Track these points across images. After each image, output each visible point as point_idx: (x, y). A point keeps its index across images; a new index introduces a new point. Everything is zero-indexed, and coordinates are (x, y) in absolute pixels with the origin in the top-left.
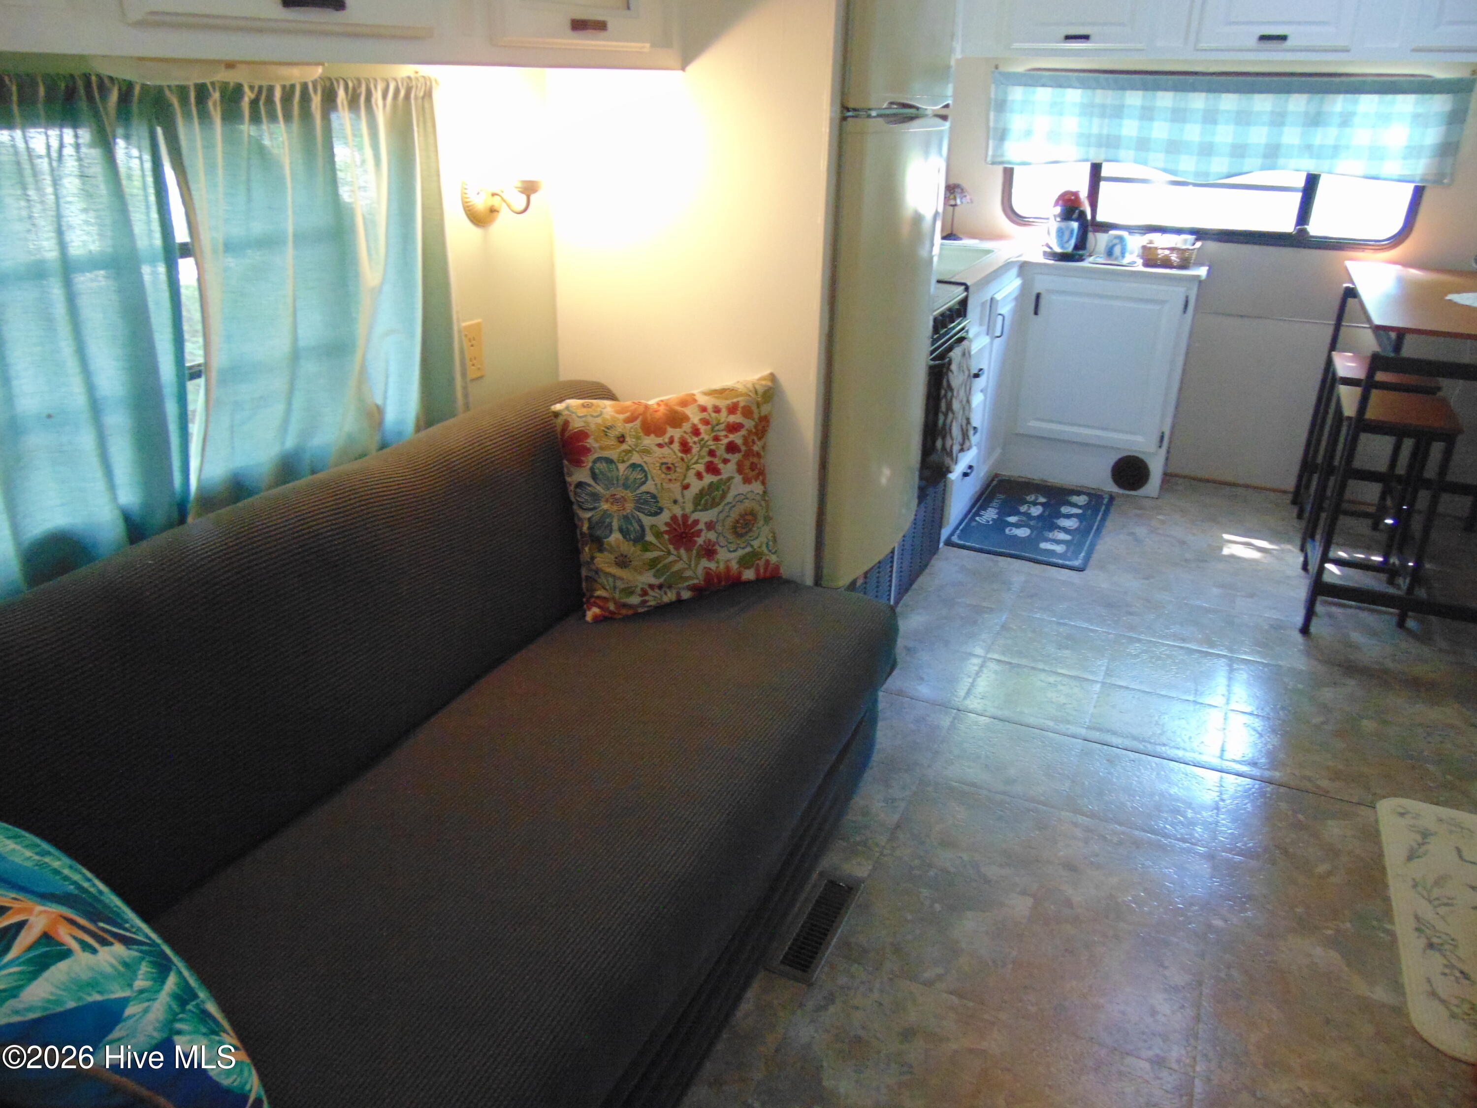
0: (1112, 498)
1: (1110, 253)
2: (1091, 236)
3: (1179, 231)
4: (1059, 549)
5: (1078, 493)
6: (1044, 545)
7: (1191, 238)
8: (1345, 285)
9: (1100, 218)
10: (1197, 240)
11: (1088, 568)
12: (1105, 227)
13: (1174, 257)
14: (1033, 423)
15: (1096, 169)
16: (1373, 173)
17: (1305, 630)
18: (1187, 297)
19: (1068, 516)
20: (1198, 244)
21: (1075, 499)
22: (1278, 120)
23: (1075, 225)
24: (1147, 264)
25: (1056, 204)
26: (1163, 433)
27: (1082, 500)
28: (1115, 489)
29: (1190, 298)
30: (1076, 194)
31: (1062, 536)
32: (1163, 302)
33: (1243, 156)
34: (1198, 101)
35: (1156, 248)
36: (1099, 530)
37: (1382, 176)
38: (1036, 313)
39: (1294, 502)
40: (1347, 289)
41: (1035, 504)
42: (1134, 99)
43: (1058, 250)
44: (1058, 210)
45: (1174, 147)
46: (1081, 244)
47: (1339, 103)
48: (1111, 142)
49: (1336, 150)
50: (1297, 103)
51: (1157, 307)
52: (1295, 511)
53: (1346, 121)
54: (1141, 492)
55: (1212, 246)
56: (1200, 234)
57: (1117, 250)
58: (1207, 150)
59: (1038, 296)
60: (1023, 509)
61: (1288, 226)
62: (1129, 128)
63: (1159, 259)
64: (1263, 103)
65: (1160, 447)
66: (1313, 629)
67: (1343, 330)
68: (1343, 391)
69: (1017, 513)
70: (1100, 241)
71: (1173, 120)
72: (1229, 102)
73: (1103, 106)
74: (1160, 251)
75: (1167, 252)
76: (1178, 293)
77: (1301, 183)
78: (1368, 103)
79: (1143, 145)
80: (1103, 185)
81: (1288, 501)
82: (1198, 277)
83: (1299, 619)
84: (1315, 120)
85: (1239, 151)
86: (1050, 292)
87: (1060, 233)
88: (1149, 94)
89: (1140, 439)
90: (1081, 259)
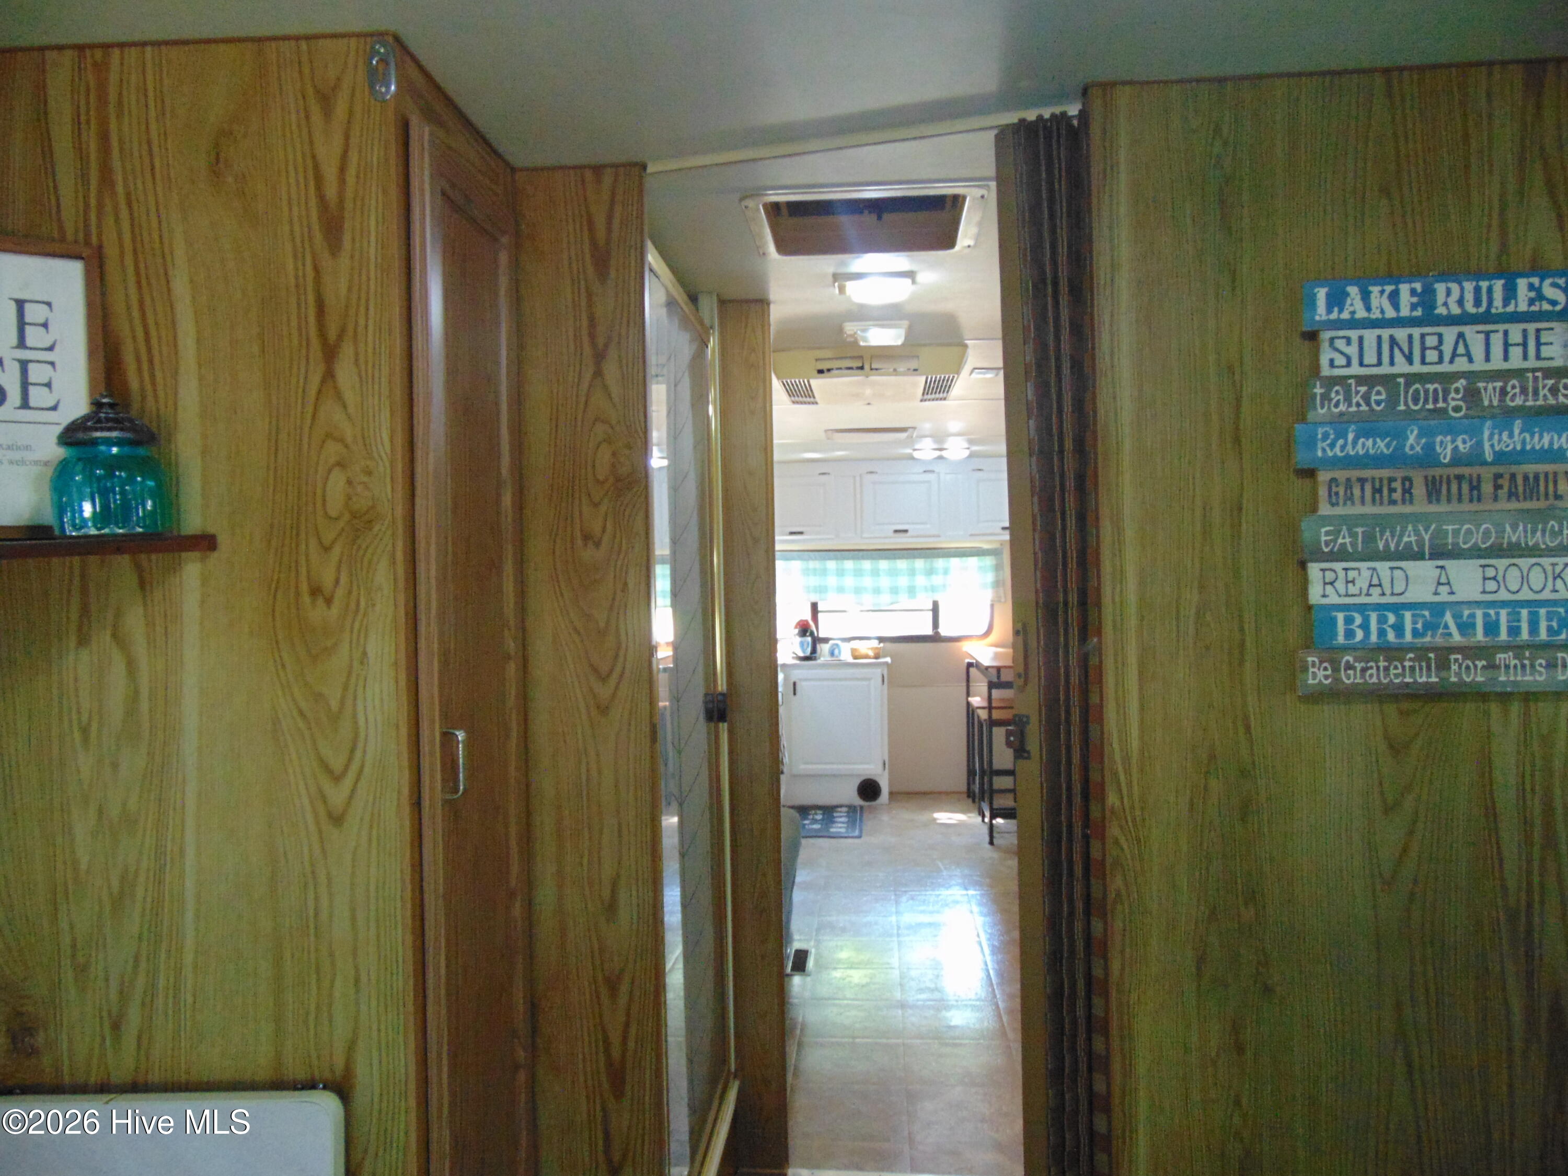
0: (861, 807)
1: (832, 654)
2: (818, 646)
3: (869, 639)
4: (843, 830)
5: (841, 806)
6: (832, 830)
7: (877, 642)
8: (967, 661)
9: (821, 635)
10: (880, 642)
11: (864, 834)
12: (826, 640)
13: (870, 653)
14: (802, 767)
15: (814, 606)
17: (991, 843)
18: (882, 675)
19: (841, 817)
20: (882, 645)
21: (839, 809)
22: (912, 572)
23: (809, 639)
24: (855, 658)
25: (796, 627)
26: (884, 761)
27: (844, 809)
28: (862, 803)
29: (884, 675)
30: (807, 621)
31: (840, 825)
32: (869, 679)
33: (896, 593)
34: (867, 565)
35: (859, 649)
36: (861, 820)
38: (795, 694)
39: (969, 796)
40: (970, 661)
41: (816, 814)
42: (831, 565)
43: (801, 654)
44: (797, 631)
45: (858, 591)
46: (814, 650)
47: (940, 563)
48: (822, 590)
49: (944, 587)
50: (919, 564)
51: (865, 683)
52: (970, 800)
53: (946, 572)
54: (879, 802)
55: (889, 645)
56: (881, 639)
57: (836, 652)
58: (877, 591)
59: (795, 684)
60: (811, 817)
61: (929, 631)
62: (832, 581)
63: (862, 655)
64: (902, 564)
65: (884, 771)
66: (995, 841)
67: (971, 688)
68: (980, 712)
69: (807, 819)
70: (824, 648)
71: (855, 575)
72: (884, 564)
73: (815, 570)
74: (861, 650)
75: (865, 650)
76: (878, 672)
77: (931, 607)
78: (955, 562)
79: (841, 590)
80: (820, 615)
82: (886, 663)
83: (987, 839)
84: (930, 572)
85: (894, 591)
86: (800, 680)
87: (802, 644)
88: (839, 562)
89: (872, 766)
90: (815, 659)
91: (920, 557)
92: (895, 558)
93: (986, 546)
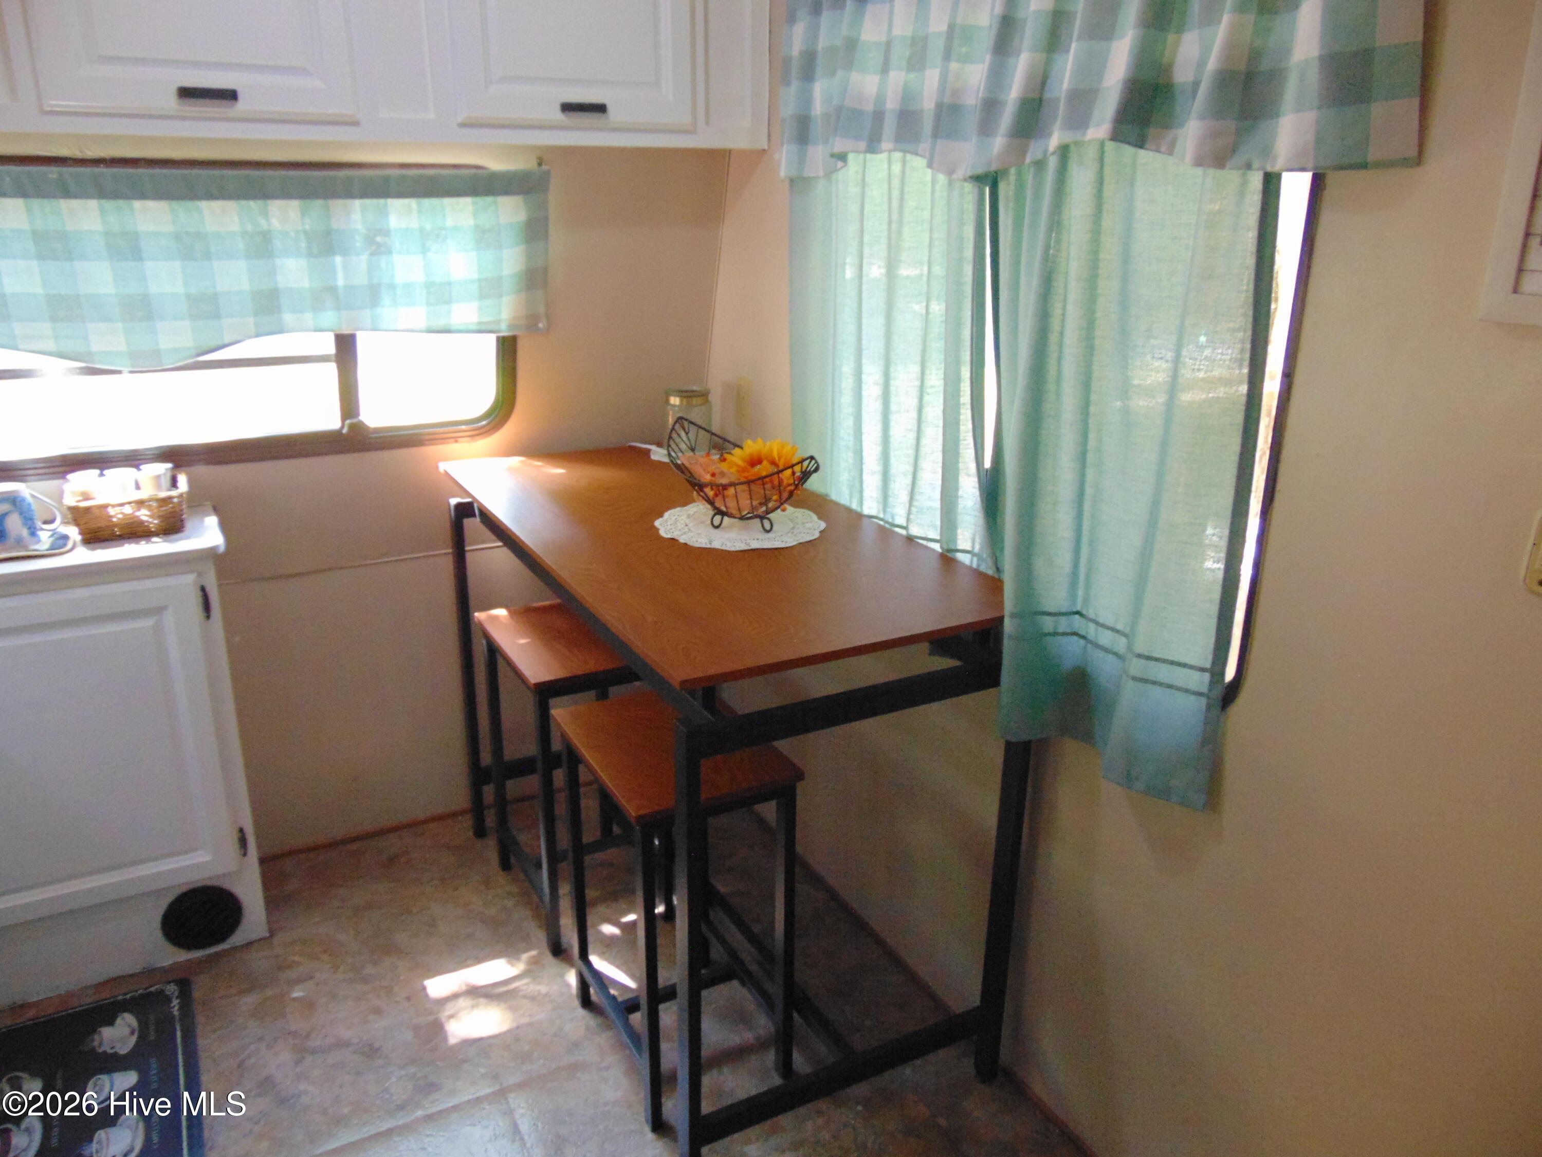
0: (185, 973)
3: (133, 459)
7: (163, 468)
8: (453, 501)
10: (177, 470)
13: (144, 514)
16: (441, 323)
18: (203, 589)
20: (184, 479)
22: (260, 247)
26: (241, 830)
28: (182, 956)
29: (208, 589)
32: (159, 611)
33: (216, 316)
35: (105, 506)
37: (454, 328)
40: (459, 506)
49: (374, 294)
51: (148, 622)
53: (376, 244)
54: (237, 939)
56: (178, 458)
58: (139, 310)
61: (328, 420)
63: (116, 525)
65: (245, 855)
74: (111, 511)
75: (128, 510)
76: (181, 591)
77: (327, 351)
81: (471, 833)
82: (207, 547)
84: (326, 245)
85: (205, 307)
89: (201, 857)
91: (285, 194)
92: (191, 193)
93: (496, 165)
